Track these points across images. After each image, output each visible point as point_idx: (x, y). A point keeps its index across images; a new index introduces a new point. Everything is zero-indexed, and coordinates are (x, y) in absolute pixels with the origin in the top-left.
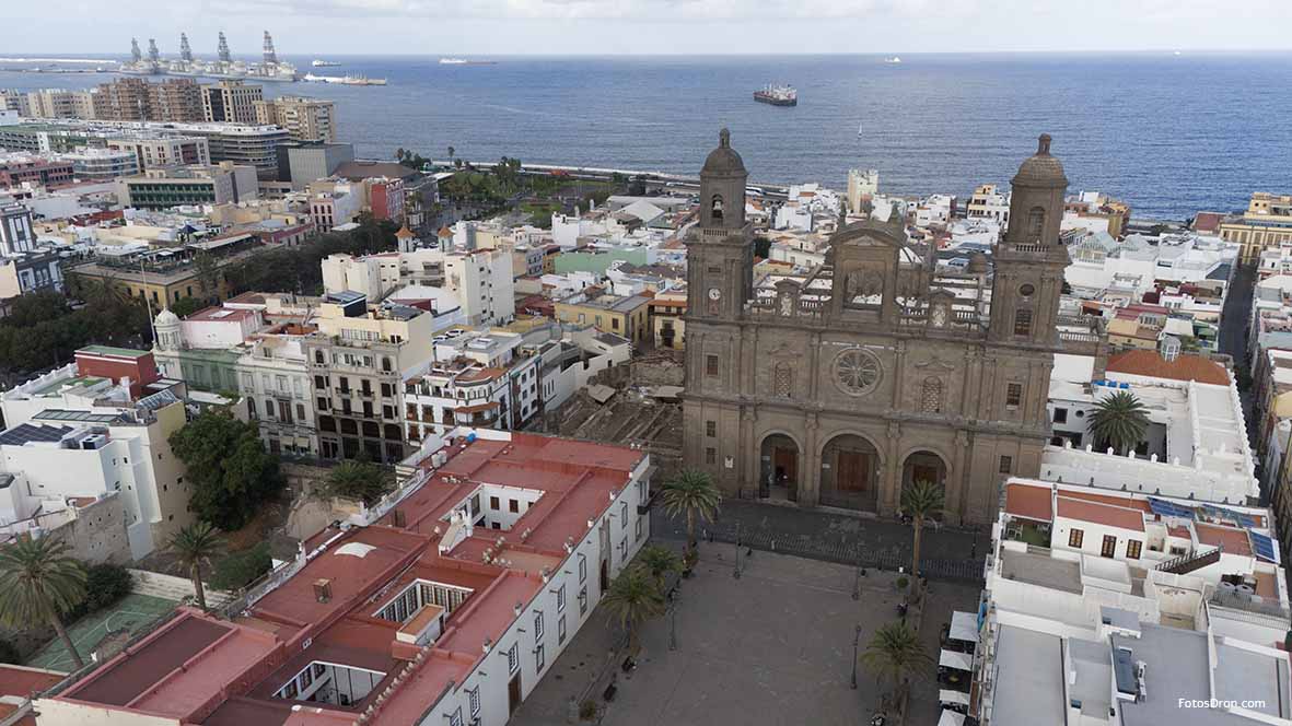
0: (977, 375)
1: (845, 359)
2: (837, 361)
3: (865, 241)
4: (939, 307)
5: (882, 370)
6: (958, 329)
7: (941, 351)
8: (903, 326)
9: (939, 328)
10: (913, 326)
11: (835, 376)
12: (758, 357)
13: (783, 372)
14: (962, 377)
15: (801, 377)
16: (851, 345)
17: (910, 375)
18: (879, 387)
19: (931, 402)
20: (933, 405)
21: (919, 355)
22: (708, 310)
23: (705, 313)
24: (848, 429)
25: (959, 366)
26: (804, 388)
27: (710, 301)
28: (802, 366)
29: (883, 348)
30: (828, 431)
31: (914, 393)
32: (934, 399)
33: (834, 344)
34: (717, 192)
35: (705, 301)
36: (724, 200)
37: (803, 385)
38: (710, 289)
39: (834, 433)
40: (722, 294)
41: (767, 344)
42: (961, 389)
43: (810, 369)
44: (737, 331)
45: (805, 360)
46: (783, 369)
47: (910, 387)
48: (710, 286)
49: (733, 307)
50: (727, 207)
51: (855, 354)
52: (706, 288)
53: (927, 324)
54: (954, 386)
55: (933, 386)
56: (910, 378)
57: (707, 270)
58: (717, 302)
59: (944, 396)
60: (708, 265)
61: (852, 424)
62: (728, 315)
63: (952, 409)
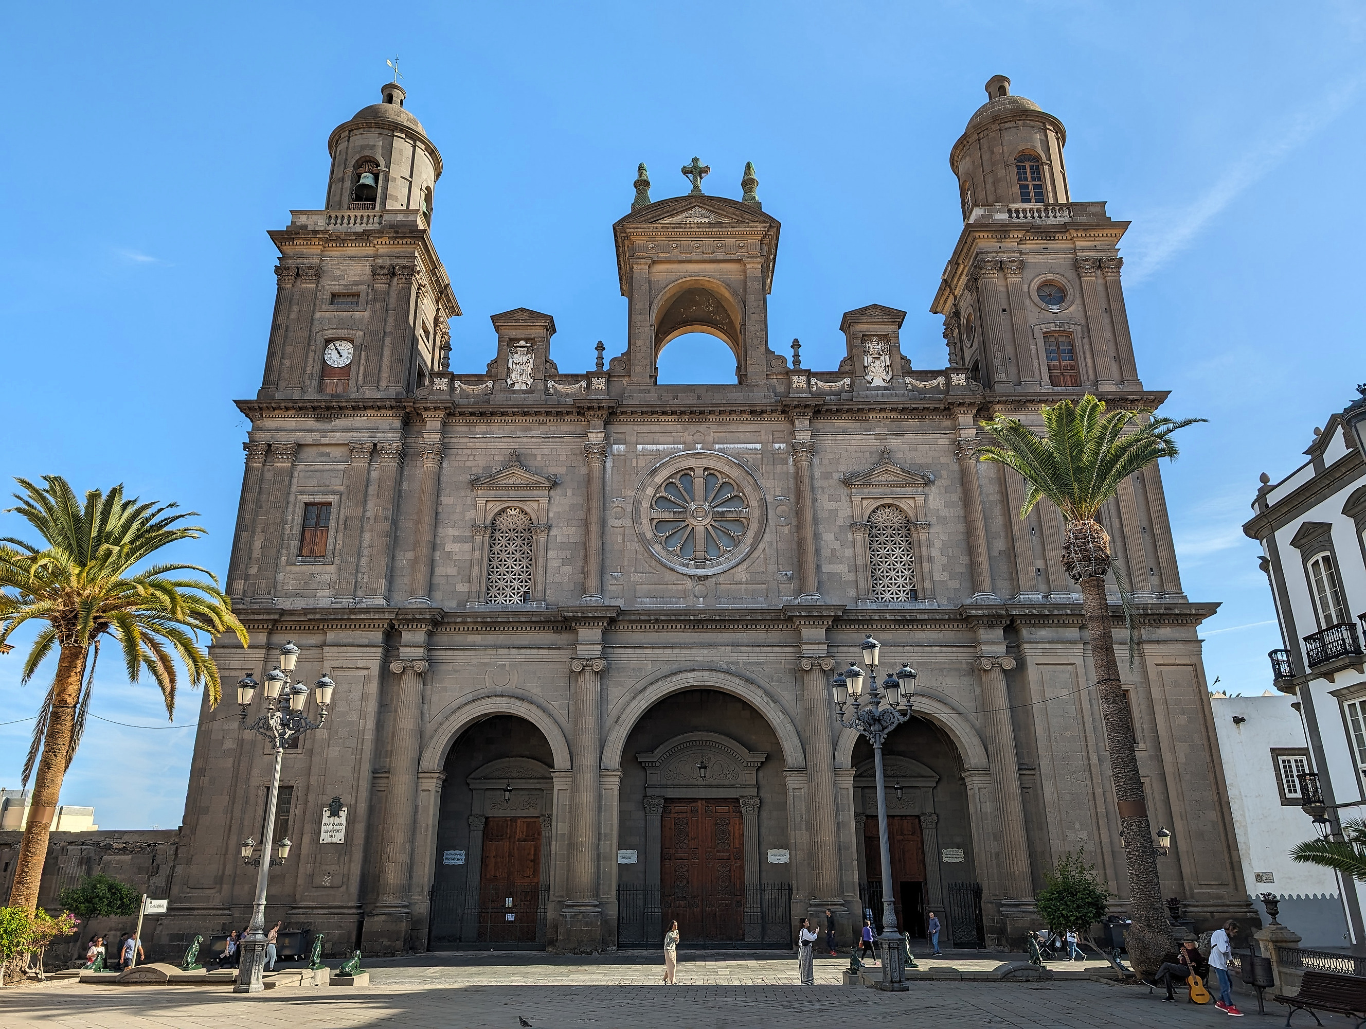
0: (991, 492)
1: (669, 485)
2: (650, 491)
4: (874, 347)
6: (921, 391)
7: (894, 442)
8: (801, 388)
9: (878, 388)
10: (823, 390)
11: (647, 528)
12: (446, 500)
13: (511, 535)
14: (955, 497)
15: (559, 539)
16: (681, 446)
17: (831, 506)
18: (761, 546)
19: (893, 573)
20: (900, 581)
21: (845, 455)
22: (320, 389)
23: (311, 394)
24: (691, 671)
25: (944, 473)
26: (567, 569)
27: (326, 370)
28: (560, 510)
29: (758, 446)
30: (639, 686)
31: (849, 552)
32: (898, 565)
33: (640, 447)
34: (367, 153)
35: (312, 368)
36: (382, 166)
37: (564, 561)
38: (328, 341)
39: (654, 687)
40: (358, 349)
41: (468, 464)
42: (961, 528)
43: (582, 515)
44: (392, 430)
45: (570, 493)
46: (512, 526)
47: (836, 539)
48: (330, 334)
49: (385, 375)
50: (386, 180)
51: (692, 469)
52: (320, 340)
53: (852, 385)
54: (942, 520)
55: (890, 531)
56: (834, 513)
57: (328, 296)
58: (346, 370)
59: (924, 550)
60: (330, 285)
61: (701, 656)
62: (369, 393)
63: (949, 582)
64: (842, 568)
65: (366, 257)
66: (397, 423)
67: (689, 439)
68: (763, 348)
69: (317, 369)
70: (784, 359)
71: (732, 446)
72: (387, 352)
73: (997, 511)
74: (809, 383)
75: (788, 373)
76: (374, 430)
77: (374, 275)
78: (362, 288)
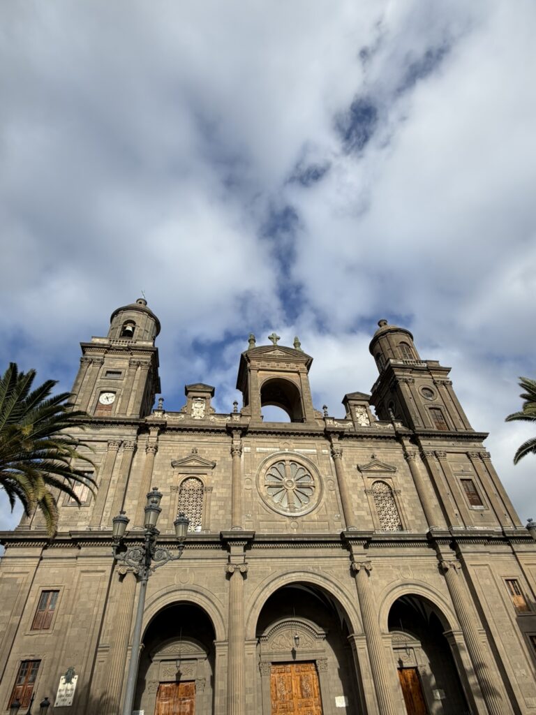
1: (272, 466)
2: (264, 471)
3: (278, 353)
4: (360, 409)
5: (320, 477)
7: (376, 452)
8: (330, 427)
11: (263, 490)
12: (156, 473)
13: (191, 492)
14: (409, 479)
15: (217, 495)
16: (278, 449)
17: (353, 481)
18: (323, 500)
19: (388, 516)
20: (392, 520)
21: (356, 457)
22: (95, 414)
23: (89, 417)
24: (294, 572)
25: (402, 466)
26: (221, 512)
27: (98, 406)
28: (218, 479)
29: (315, 451)
30: (266, 583)
31: (366, 505)
32: (390, 512)
33: (258, 449)
34: (131, 319)
35: (92, 404)
37: (221, 507)
38: (102, 392)
39: (274, 583)
40: (117, 397)
41: (170, 454)
42: (416, 493)
43: (230, 482)
44: (132, 435)
45: (223, 471)
46: (191, 488)
47: (359, 498)
48: (104, 389)
49: (130, 409)
51: (284, 461)
52: (98, 391)
53: (354, 426)
54: (406, 490)
55: (382, 495)
56: (355, 485)
57: (105, 372)
58: (109, 407)
59: (401, 504)
60: (107, 368)
61: (298, 563)
62: (121, 416)
63: (416, 521)
64: (363, 513)
65: (127, 358)
66: (135, 432)
67: (282, 446)
68: (311, 407)
69: (94, 405)
71: (302, 450)
72: (132, 399)
74: (333, 423)
75: (324, 419)
76: (121, 435)
77: (130, 365)
78: (123, 371)
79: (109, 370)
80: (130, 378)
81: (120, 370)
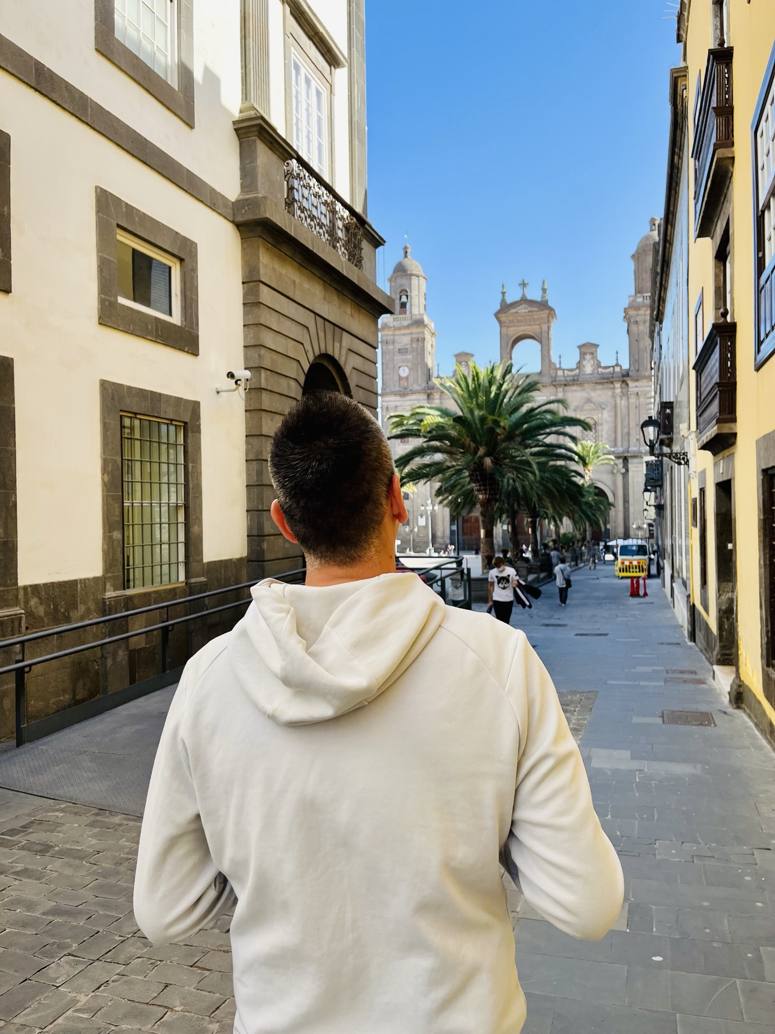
0: (625, 411)
3: (523, 309)
4: (588, 357)
6: (606, 373)
7: (593, 394)
8: (560, 376)
9: (587, 375)
10: (568, 376)
14: (613, 414)
21: (575, 399)
22: (400, 386)
23: (397, 389)
25: (609, 405)
27: (400, 378)
34: (403, 288)
35: (397, 378)
36: (409, 294)
38: (400, 367)
40: (410, 370)
42: (613, 425)
44: (424, 400)
48: (400, 365)
49: (420, 379)
50: (411, 298)
52: (397, 368)
53: (579, 373)
54: (607, 422)
57: (397, 350)
58: (407, 378)
59: (600, 433)
60: (398, 346)
62: (416, 387)
63: (608, 443)
65: (409, 334)
66: (425, 397)
68: (547, 360)
69: (398, 379)
70: (555, 364)
72: (419, 371)
73: (626, 418)
74: (564, 373)
75: (556, 369)
76: (419, 400)
77: (412, 341)
78: (408, 346)
79: (400, 347)
80: (415, 353)
81: (406, 347)
